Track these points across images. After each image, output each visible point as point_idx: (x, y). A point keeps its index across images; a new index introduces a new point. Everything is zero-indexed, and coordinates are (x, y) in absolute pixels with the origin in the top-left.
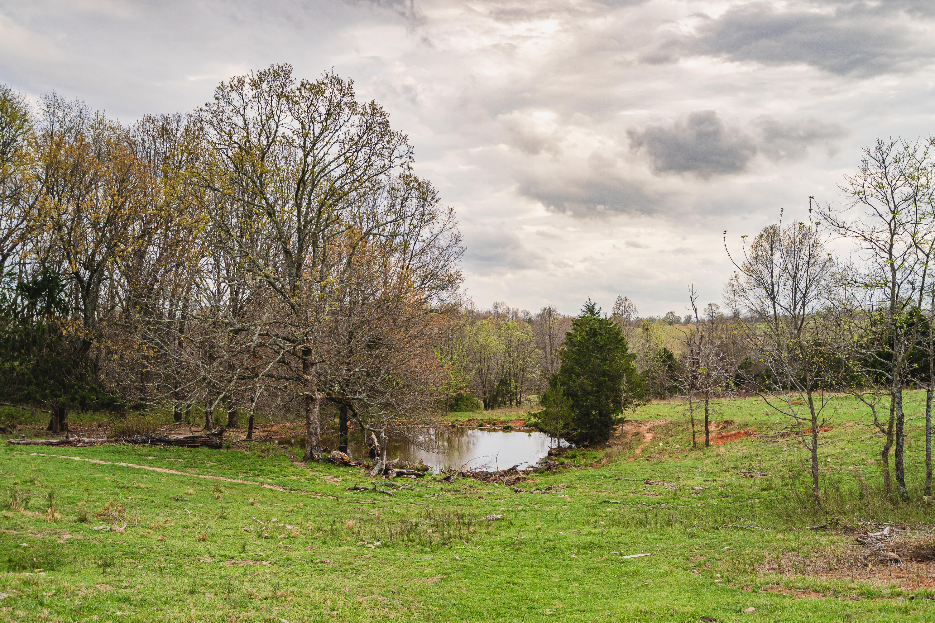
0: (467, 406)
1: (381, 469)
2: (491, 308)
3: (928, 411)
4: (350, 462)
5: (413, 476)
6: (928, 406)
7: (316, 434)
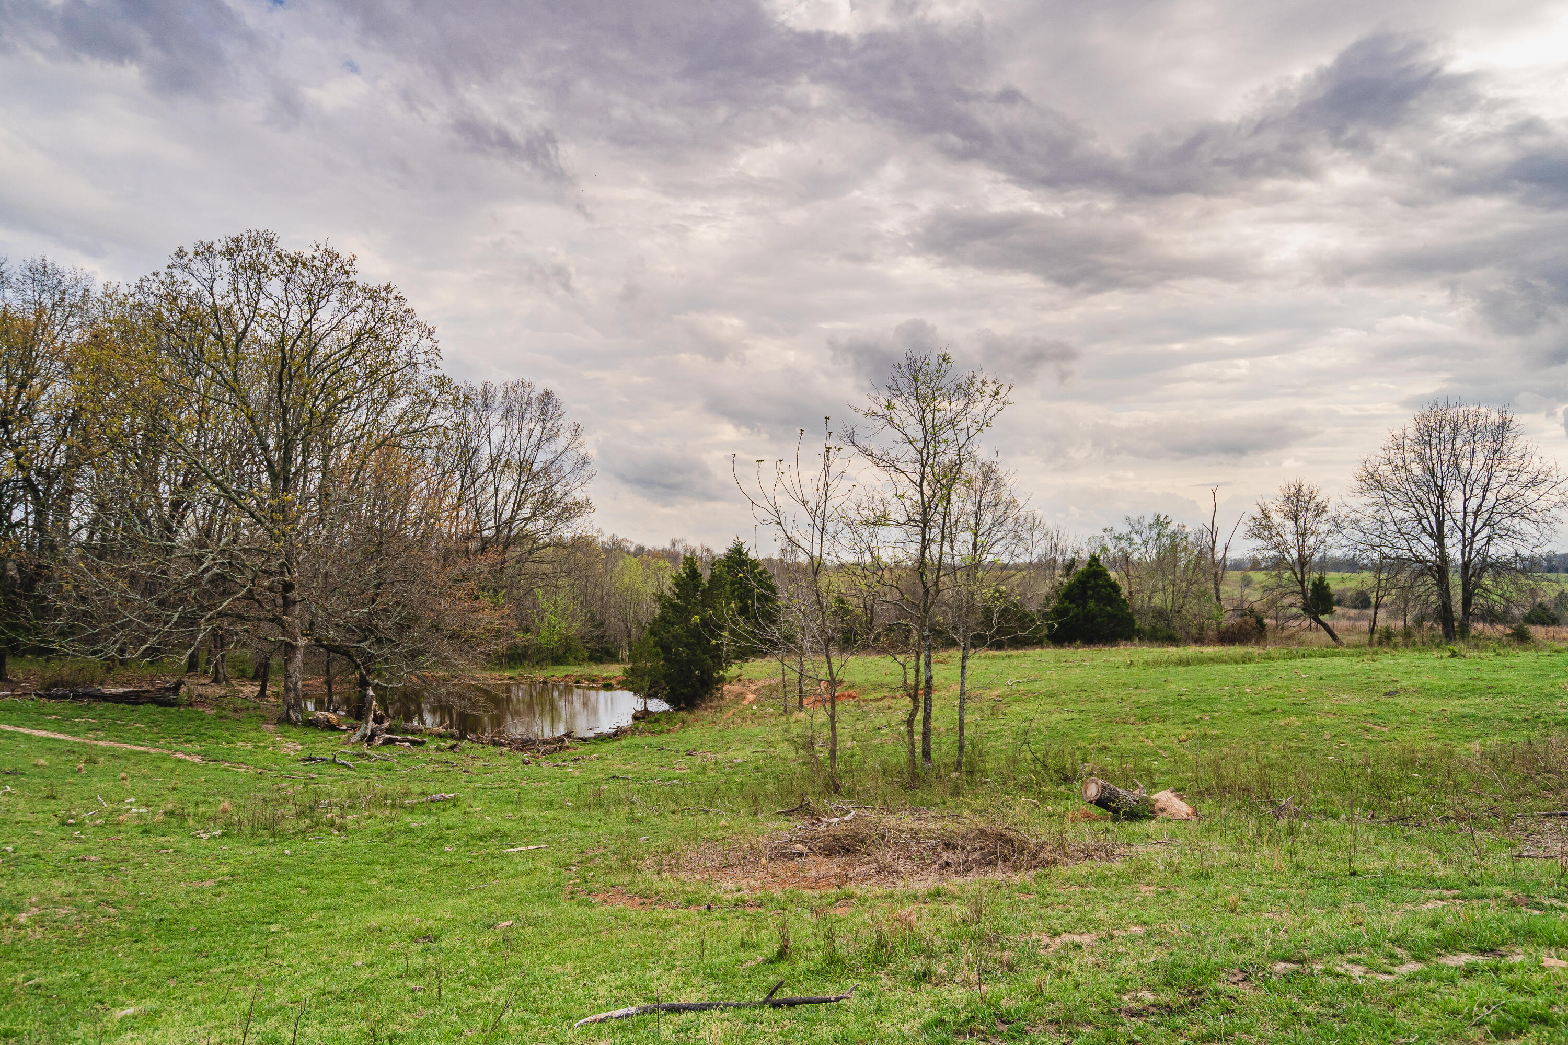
0: (576, 658)
1: (365, 735)
2: (667, 546)
3: (963, 673)
4: (339, 725)
5: (407, 744)
6: (963, 667)
7: (295, 689)
